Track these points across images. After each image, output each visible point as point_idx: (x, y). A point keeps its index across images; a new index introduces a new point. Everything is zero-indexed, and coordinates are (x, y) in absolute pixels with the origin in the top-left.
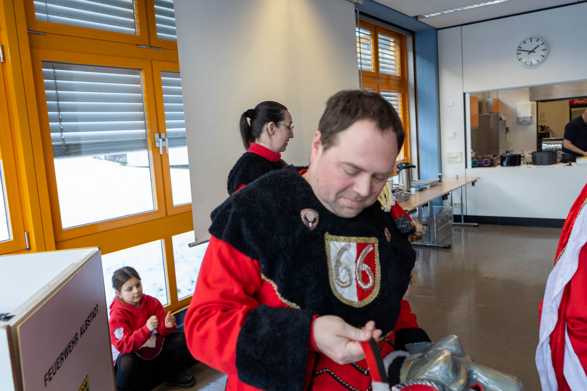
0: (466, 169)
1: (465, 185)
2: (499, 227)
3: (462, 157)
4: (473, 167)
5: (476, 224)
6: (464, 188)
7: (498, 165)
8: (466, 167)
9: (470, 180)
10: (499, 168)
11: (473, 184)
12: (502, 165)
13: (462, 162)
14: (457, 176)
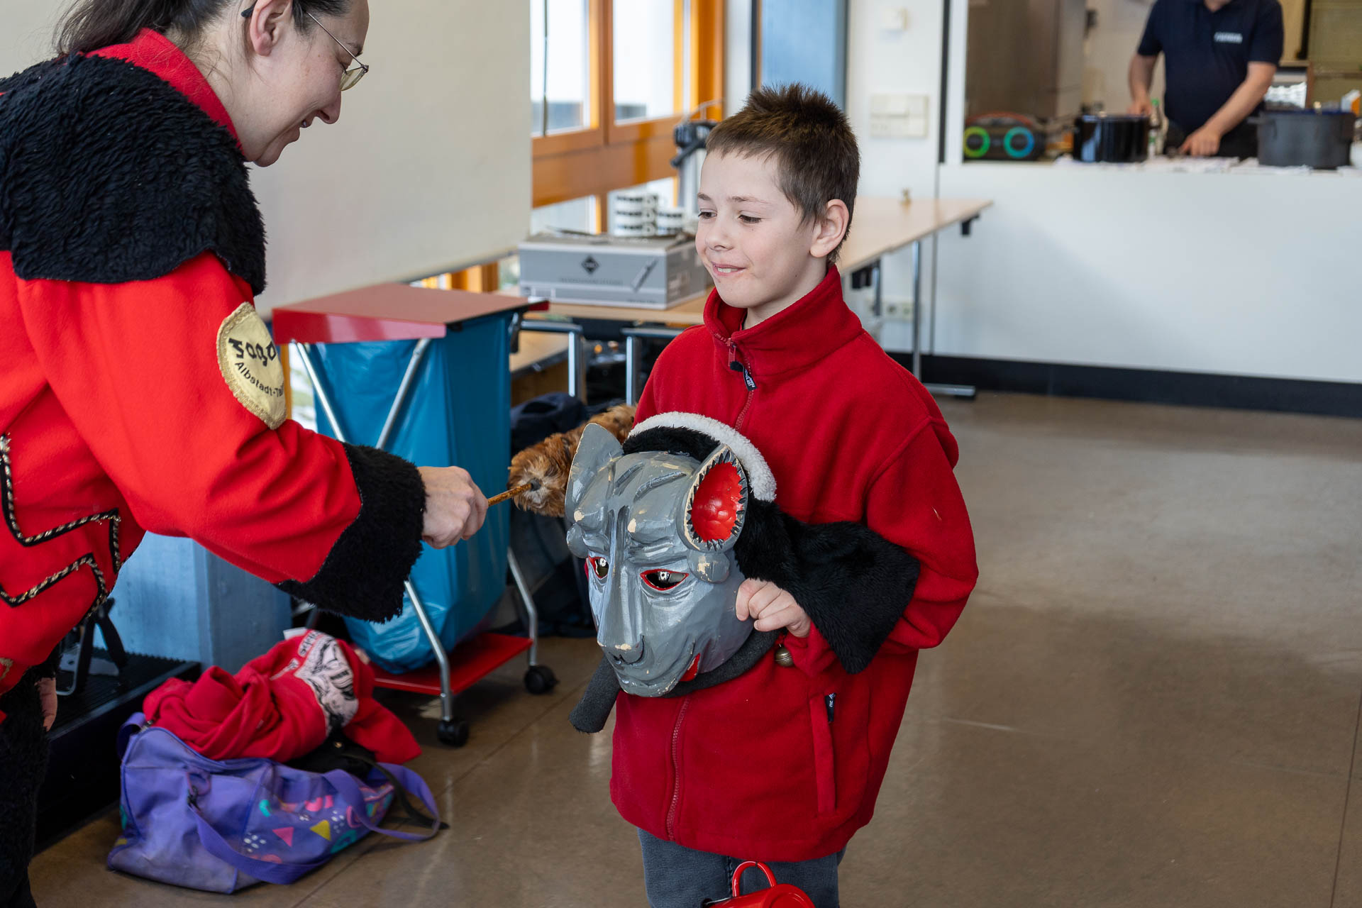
0: (943, 168)
1: (934, 234)
2: (1053, 404)
3: (926, 115)
4: (967, 159)
5: (968, 391)
6: (927, 244)
7: (1061, 155)
8: (942, 158)
9: (955, 213)
10: (1064, 169)
11: (966, 228)
12: (1077, 154)
13: (925, 136)
14: (906, 193)
